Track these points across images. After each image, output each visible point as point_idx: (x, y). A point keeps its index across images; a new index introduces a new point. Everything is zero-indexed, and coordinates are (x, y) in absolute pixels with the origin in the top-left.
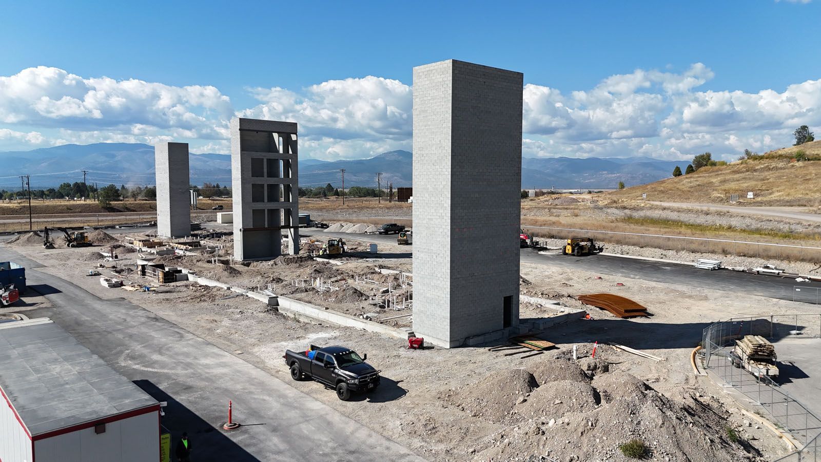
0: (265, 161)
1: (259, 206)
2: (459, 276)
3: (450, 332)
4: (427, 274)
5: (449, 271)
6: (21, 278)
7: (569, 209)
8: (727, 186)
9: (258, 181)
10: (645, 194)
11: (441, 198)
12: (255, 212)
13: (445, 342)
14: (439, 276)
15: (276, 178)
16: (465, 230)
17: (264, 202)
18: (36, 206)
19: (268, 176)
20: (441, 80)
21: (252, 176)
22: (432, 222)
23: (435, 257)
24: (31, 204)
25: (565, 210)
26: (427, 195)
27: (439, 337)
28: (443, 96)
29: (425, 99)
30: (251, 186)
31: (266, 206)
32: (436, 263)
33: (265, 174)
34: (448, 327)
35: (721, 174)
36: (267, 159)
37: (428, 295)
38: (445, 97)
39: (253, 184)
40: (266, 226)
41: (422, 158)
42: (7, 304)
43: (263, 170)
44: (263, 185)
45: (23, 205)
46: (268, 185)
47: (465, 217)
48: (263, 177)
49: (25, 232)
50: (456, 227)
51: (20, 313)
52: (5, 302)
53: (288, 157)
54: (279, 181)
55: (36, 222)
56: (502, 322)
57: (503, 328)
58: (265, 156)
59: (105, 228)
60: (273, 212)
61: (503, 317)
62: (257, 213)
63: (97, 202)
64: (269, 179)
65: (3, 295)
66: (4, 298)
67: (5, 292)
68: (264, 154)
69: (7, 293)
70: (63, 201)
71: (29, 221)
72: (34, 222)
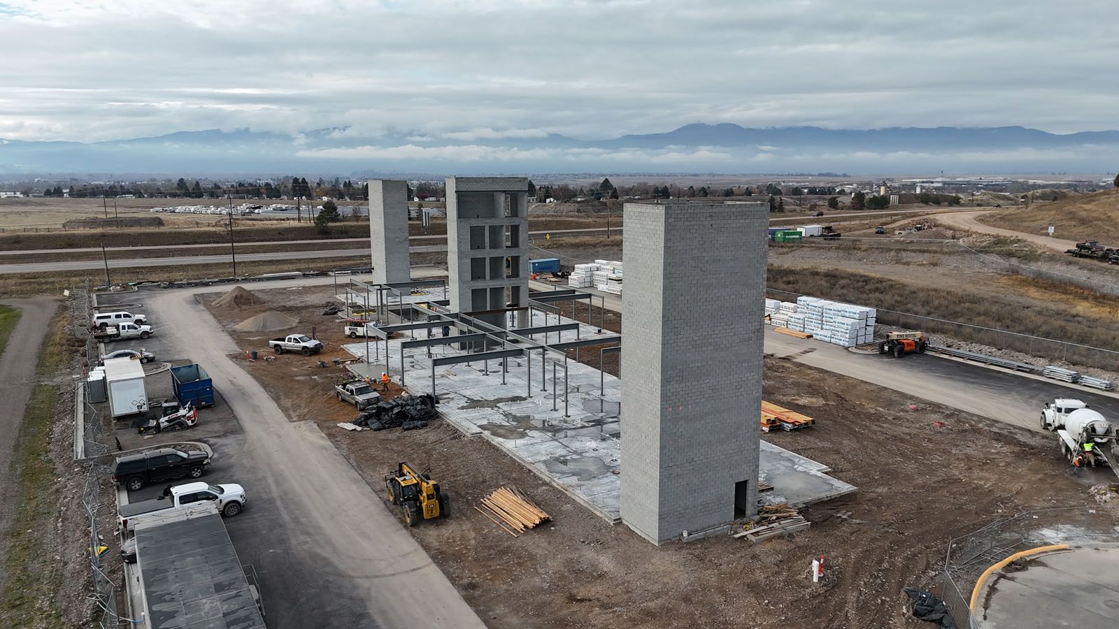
0: (487, 229)
1: (479, 285)
2: (672, 464)
3: (659, 530)
4: (636, 455)
5: (659, 458)
6: (208, 390)
7: (928, 251)
9: (479, 254)
10: (1053, 228)
11: (651, 370)
12: (475, 292)
14: (647, 460)
15: (499, 250)
16: (681, 408)
17: (485, 279)
19: (491, 247)
20: (653, 227)
21: (471, 249)
22: (641, 395)
23: (643, 437)
25: (921, 254)
26: (636, 360)
27: (647, 532)
28: (654, 247)
29: (636, 245)
30: (469, 261)
32: (644, 445)
33: (487, 245)
36: (490, 227)
37: (636, 480)
38: (656, 249)
39: (472, 259)
40: (488, 309)
41: (632, 315)
42: (192, 424)
43: (485, 240)
44: (485, 258)
46: (490, 258)
47: (681, 393)
48: (485, 248)
49: (229, 281)
50: (668, 406)
51: (205, 442)
52: (190, 423)
53: (516, 221)
54: (505, 253)
55: (240, 262)
56: (733, 513)
57: (733, 519)
58: (486, 223)
59: (317, 275)
60: (497, 292)
61: (733, 506)
62: (477, 294)
63: (312, 224)
64: (493, 250)
65: (187, 415)
66: (189, 418)
67: (189, 411)
68: (485, 221)
69: (192, 413)
70: (275, 222)
71: (232, 260)
72: (238, 262)
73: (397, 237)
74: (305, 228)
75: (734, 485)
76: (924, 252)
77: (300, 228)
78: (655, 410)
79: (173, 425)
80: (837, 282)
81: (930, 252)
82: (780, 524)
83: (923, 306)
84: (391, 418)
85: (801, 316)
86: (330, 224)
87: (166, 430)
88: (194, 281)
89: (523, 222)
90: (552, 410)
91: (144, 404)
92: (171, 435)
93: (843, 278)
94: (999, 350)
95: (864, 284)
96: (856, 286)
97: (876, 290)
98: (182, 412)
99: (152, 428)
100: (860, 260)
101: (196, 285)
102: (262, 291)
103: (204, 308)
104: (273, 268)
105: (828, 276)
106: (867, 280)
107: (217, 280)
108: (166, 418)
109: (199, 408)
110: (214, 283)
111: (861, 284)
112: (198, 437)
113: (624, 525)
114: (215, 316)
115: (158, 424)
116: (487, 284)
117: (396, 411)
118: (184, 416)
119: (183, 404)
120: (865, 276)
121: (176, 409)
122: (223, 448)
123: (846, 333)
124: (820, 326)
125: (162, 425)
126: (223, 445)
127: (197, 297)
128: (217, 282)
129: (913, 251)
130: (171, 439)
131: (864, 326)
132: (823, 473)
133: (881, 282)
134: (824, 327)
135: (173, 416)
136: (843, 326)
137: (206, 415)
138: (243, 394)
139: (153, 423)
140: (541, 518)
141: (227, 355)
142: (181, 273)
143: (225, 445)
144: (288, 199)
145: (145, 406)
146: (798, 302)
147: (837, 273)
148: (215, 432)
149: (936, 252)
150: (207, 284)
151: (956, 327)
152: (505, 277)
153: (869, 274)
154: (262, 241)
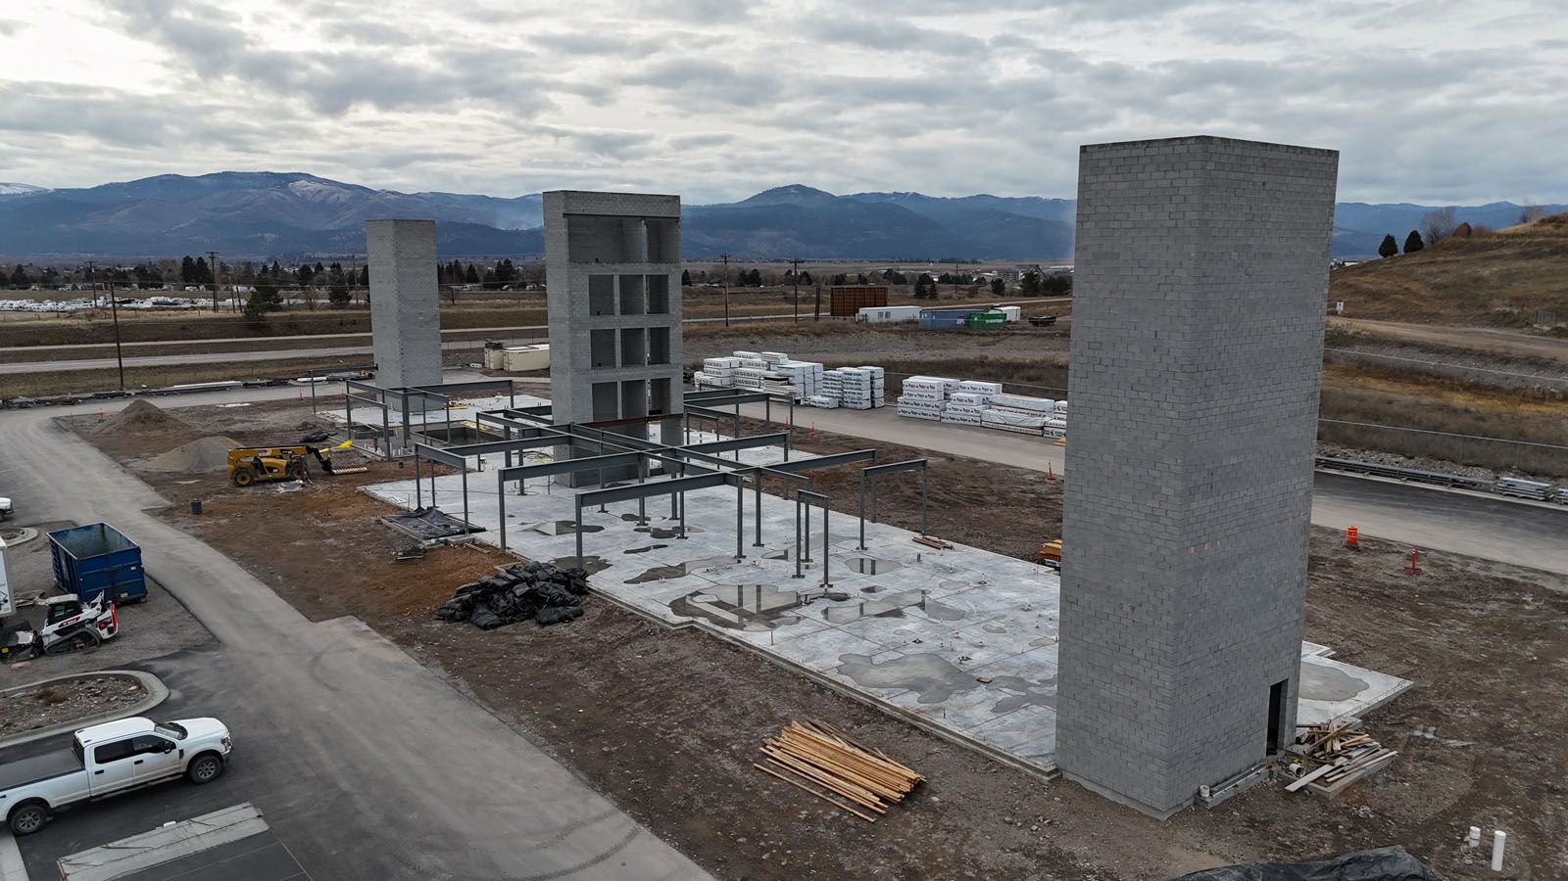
0: (616, 280)
1: (605, 376)
2: (1189, 659)
4: (1103, 644)
6: (133, 568)
8: (1518, 288)
9: (603, 322)
10: (1342, 304)
11: (1155, 473)
12: (597, 388)
14: (1138, 654)
15: (636, 316)
16: (1207, 547)
17: (614, 366)
19: (623, 313)
20: (1166, 183)
21: (591, 314)
22: (1123, 526)
23: (1127, 608)
28: (1172, 224)
29: (1115, 225)
30: (587, 335)
32: (1130, 623)
33: (618, 308)
35: (1495, 257)
36: (621, 277)
38: (1176, 227)
39: (592, 331)
40: (620, 417)
41: (1098, 368)
42: (109, 636)
43: (613, 300)
44: (614, 330)
45: (95, 321)
46: (623, 330)
47: (1208, 517)
48: (614, 314)
49: (113, 396)
50: (1188, 544)
51: (146, 669)
52: (104, 634)
53: (661, 269)
54: (644, 321)
55: (130, 368)
56: (1265, 745)
57: (1265, 757)
58: (615, 270)
59: (269, 385)
60: (632, 388)
61: (1266, 732)
62: (601, 391)
63: (239, 314)
64: (625, 317)
65: (99, 619)
66: (103, 624)
67: (104, 610)
68: (613, 267)
69: (108, 613)
70: (173, 312)
71: (118, 366)
72: (126, 368)
73: (420, 314)
74: (227, 320)
75: (1269, 693)
77: (220, 319)
78: (1164, 552)
79: (70, 640)
82: (1350, 758)
84: (515, 604)
86: (269, 314)
87: (57, 649)
88: (50, 398)
89: (673, 270)
90: (794, 577)
91: (6, 601)
92: (65, 660)
94: (1410, 458)
98: (88, 613)
99: (26, 647)
101: (54, 403)
102: (177, 410)
103: (76, 438)
104: (190, 375)
107: (90, 395)
108: (56, 627)
109: (120, 605)
110: (85, 400)
112: (126, 660)
113: (1068, 781)
114: (102, 449)
115: (39, 639)
116: (619, 374)
117: (521, 589)
118: (92, 621)
119: (87, 598)
121: (75, 608)
122: (186, 679)
125: (46, 641)
126: (183, 674)
127: (59, 422)
128: (91, 398)
130: (71, 668)
132: (1329, 657)
135: (70, 621)
137: (132, 617)
138: (199, 577)
139: (26, 638)
140: (910, 780)
141: (143, 511)
142: (21, 387)
143: (191, 672)
144: (175, 289)
145: (8, 605)
148: (162, 649)
150: (72, 403)
152: (646, 363)
154: (156, 341)
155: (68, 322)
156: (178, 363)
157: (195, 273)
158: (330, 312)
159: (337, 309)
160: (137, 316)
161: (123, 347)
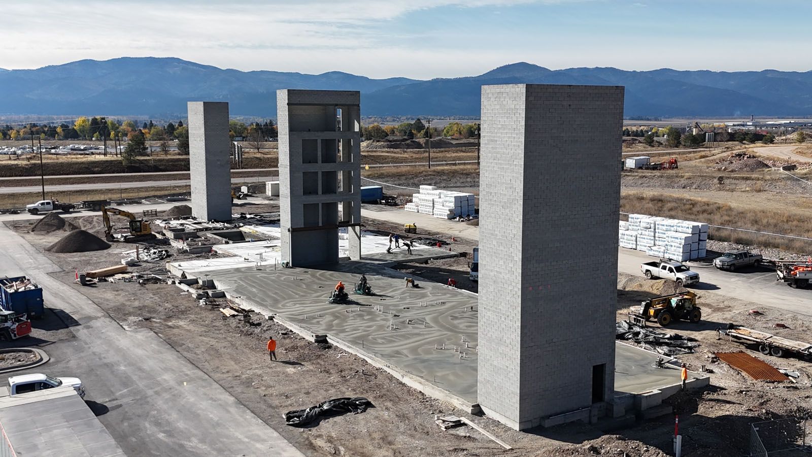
0: (319, 142)
1: (311, 199)
2: (532, 344)
3: (520, 411)
4: (495, 337)
5: (519, 339)
6: (38, 299)
7: (750, 179)
9: (311, 168)
12: (306, 207)
13: (514, 422)
14: (508, 342)
15: (332, 164)
16: (540, 288)
17: (317, 194)
18: (48, 164)
19: (323, 161)
21: (303, 163)
22: (501, 276)
23: (503, 319)
24: (43, 161)
25: (743, 182)
26: (495, 243)
27: (507, 414)
28: (515, 126)
30: (302, 175)
31: (320, 199)
32: (504, 327)
33: (320, 158)
34: (518, 406)
36: (322, 140)
37: (495, 363)
38: (517, 128)
39: (303, 173)
40: (320, 224)
43: (317, 154)
44: (317, 173)
45: (33, 162)
46: (322, 172)
47: (541, 273)
48: (317, 163)
50: (528, 285)
53: (348, 135)
54: (337, 167)
56: (591, 397)
57: (591, 404)
58: (318, 136)
60: (328, 207)
61: (591, 390)
62: (309, 209)
63: (120, 158)
64: (325, 164)
68: (317, 134)
70: (79, 156)
71: (42, 191)
72: (48, 192)
74: (111, 161)
75: (592, 369)
76: (747, 179)
77: (107, 161)
78: (516, 289)
80: (664, 205)
81: (753, 180)
83: (753, 224)
85: (634, 233)
86: (137, 158)
89: (355, 136)
93: (670, 201)
95: (692, 206)
96: (683, 208)
97: (704, 211)
100: (684, 188)
105: (654, 200)
106: (694, 204)
111: (688, 207)
120: (691, 200)
123: (680, 247)
124: (653, 242)
129: (735, 178)
131: (697, 241)
133: (708, 205)
134: (657, 243)
136: (676, 240)
141: (47, 273)
144: (86, 140)
146: (630, 219)
147: (663, 198)
149: (758, 179)
150: (15, 213)
151: (786, 241)
153: (695, 198)
154: (68, 174)
155: (16, 162)
156: (78, 189)
157: (100, 129)
158: (178, 157)
159: (182, 155)
160: (57, 159)
161: (46, 179)
